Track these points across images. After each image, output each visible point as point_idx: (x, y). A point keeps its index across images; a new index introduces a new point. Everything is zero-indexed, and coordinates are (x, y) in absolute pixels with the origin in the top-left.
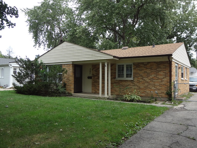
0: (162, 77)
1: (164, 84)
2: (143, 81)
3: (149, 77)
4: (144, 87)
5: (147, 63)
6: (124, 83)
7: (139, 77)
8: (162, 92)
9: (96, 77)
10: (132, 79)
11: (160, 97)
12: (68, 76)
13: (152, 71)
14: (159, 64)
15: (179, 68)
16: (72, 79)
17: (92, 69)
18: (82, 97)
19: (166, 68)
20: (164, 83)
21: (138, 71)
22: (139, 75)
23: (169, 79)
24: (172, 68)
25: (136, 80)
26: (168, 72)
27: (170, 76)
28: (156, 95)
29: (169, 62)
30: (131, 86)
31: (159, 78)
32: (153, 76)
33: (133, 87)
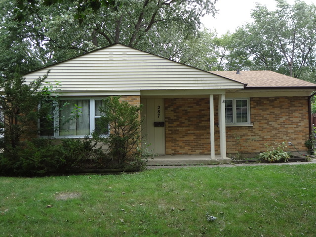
0: (297, 120)
1: (300, 131)
2: (268, 127)
3: (278, 121)
4: (271, 137)
5: (274, 98)
6: (235, 132)
7: (262, 121)
8: (299, 143)
9: (174, 123)
10: (248, 124)
13: (283, 110)
14: (293, 100)
17: (166, 108)
19: (303, 107)
20: (301, 129)
21: (261, 112)
22: (261, 118)
23: (308, 122)
25: (256, 126)
26: (306, 112)
28: (290, 149)
29: (307, 98)
30: (249, 136)
31: (294, 121)
32: (284, 119)
33: (253, 137)
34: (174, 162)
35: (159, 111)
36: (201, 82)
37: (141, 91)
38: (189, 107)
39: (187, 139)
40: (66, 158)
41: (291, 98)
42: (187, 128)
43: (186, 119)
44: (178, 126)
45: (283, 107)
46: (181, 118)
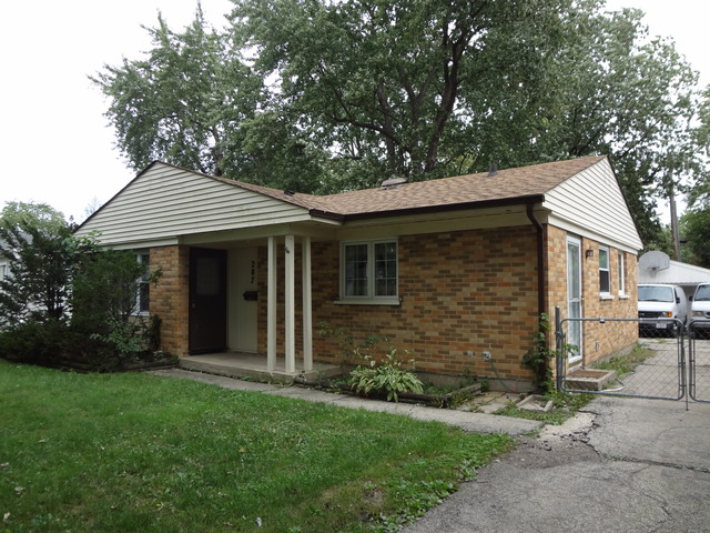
0: (508, 292)
1: (516, 323)
2: (434, 308)
3: (458, 293)
4: (441, 334)
5: (449, 236)
6: (365, 317)
7: (422, 295)
8: (509, 356)
10: (393, 301)
11: (503, 375)
12: (168, 290)
13: (471, 266)
14: (496, 238)
15: (588, 253)
16: (179, 302)
17: (259, 265)
18: (210, 370)
19: (523, 255)
20: (517, 319)
21: (419, 271)
22: (419, 285)
23: (536, 300)
24: (550, 253)
25: (409, 304)
26: (532, 270)
27: (542, 288)
28: (486, 369)
29: (534, 230)
30: (393, 328)
31: (499, 295)
32: (473, 287)
33: (400, 332)
35: (253, 271)
36: (246, 213)
37: (179, 237)
41: (491, 231)
45: (471, 257)
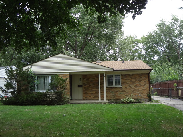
0: (143, 84)
1: (145, 90)
2: (129, 87)
3: (134, 85)
4: (131, 92)
5: (132, 75)
6: (114, 90)
7: (126, 85)
8: (144, 95)
9: (87, 86)
10: (120, 86)
13: (136, 80)
17: (83, 79)
19: (146, 78)
20: (145, 89)
21: (126, 81)
22: (126, 83)
23: (148, 86)
25: (124, 87)
26: (147, 81)
28: (140, 98)
29: (148, 74)
30: (120, 92)
32: (137, 84)
33: (122, 92)
34: (83, 102)
35: (80, 81)
36: (94, 68)
37: (70, 72)
38: (93, 79)
39: (92, 93)
40: (36, 99)
41: (140, 74)
42: (92, 88)
43: (92, 84)
44: (88, 87)
45: (136, 78)
46: (90, 83)
